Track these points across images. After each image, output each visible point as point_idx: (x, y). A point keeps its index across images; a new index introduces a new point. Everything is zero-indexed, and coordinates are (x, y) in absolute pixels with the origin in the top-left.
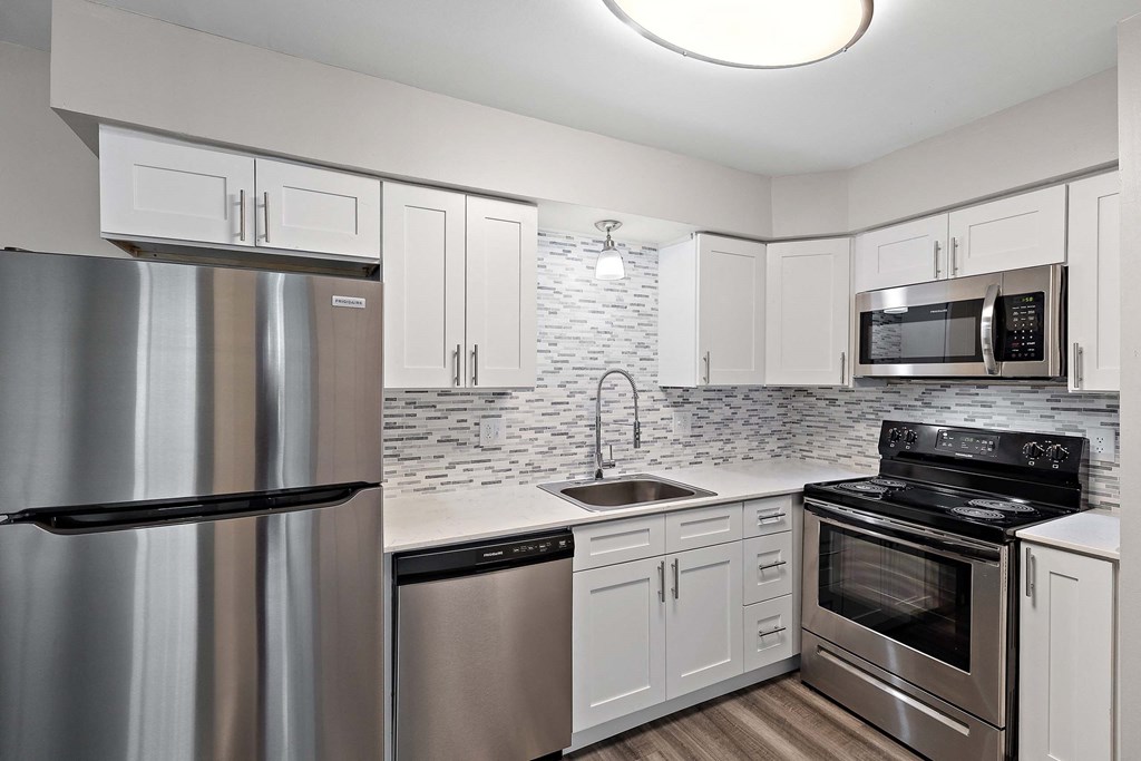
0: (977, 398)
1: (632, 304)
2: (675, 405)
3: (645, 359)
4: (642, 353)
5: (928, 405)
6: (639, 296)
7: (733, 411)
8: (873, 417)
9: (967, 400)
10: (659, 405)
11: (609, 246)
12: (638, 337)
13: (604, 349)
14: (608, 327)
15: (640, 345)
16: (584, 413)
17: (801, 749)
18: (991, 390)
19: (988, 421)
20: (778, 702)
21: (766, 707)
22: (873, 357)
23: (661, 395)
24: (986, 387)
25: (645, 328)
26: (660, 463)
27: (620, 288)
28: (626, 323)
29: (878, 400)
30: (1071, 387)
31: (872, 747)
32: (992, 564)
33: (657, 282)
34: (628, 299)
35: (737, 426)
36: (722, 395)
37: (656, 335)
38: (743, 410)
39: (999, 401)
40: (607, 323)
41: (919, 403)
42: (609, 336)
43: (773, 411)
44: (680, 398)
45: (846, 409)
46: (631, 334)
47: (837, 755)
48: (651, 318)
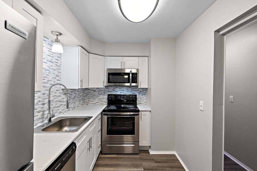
0: (122, 89)
1: (55, 62)
2: (65, 94)
3: (58, 80)
4: (58, 78)
5: (114, 91)
6: (57, 60)
7: (75, 95)
8: (104, 94)
9: (120, 90)
10: (61, 95)
11: (57, 41)
12: (56, 73)
13: (47, 76)
14: (48, 68)
15: (57, 76)
16: (41, 99)
17: (114, 167)
18: (124, 88)
19: (123, 93)
20: (102, 161)
21: (101, 164)
22: (110, 82)
23: (61, 91)
24: (123, 87)
25: (58, 70)
26: (61, 112)
27: (52, 56)
28: (54, 68)
29: (105, 90)
30: (139, 87)
31: (121, 158)
32: (138, 116)
33: (61, 56)
34: (54, 60)
35: (76, 98)
36: (74, 90)
37: (61, 73)
38: (77, 94)
39: (125, 90)
40: (48, 67)
41: (113, 90)
42: (48, 72)
43: (82, 94)
44: (66, 91)
45: (98, 92)
46: (55, 72)
47: (119, 163)
48: (60, 67)
